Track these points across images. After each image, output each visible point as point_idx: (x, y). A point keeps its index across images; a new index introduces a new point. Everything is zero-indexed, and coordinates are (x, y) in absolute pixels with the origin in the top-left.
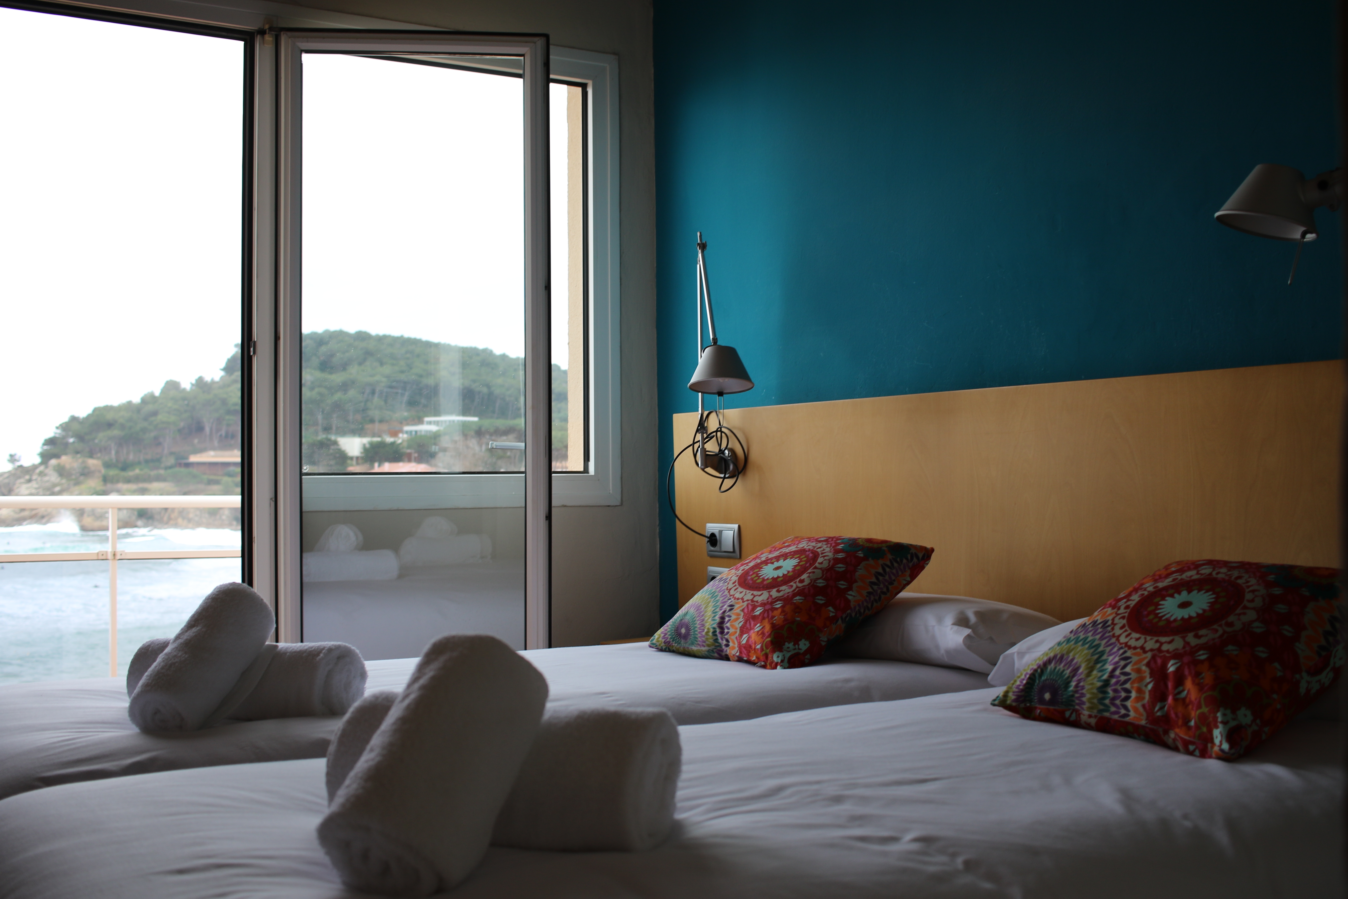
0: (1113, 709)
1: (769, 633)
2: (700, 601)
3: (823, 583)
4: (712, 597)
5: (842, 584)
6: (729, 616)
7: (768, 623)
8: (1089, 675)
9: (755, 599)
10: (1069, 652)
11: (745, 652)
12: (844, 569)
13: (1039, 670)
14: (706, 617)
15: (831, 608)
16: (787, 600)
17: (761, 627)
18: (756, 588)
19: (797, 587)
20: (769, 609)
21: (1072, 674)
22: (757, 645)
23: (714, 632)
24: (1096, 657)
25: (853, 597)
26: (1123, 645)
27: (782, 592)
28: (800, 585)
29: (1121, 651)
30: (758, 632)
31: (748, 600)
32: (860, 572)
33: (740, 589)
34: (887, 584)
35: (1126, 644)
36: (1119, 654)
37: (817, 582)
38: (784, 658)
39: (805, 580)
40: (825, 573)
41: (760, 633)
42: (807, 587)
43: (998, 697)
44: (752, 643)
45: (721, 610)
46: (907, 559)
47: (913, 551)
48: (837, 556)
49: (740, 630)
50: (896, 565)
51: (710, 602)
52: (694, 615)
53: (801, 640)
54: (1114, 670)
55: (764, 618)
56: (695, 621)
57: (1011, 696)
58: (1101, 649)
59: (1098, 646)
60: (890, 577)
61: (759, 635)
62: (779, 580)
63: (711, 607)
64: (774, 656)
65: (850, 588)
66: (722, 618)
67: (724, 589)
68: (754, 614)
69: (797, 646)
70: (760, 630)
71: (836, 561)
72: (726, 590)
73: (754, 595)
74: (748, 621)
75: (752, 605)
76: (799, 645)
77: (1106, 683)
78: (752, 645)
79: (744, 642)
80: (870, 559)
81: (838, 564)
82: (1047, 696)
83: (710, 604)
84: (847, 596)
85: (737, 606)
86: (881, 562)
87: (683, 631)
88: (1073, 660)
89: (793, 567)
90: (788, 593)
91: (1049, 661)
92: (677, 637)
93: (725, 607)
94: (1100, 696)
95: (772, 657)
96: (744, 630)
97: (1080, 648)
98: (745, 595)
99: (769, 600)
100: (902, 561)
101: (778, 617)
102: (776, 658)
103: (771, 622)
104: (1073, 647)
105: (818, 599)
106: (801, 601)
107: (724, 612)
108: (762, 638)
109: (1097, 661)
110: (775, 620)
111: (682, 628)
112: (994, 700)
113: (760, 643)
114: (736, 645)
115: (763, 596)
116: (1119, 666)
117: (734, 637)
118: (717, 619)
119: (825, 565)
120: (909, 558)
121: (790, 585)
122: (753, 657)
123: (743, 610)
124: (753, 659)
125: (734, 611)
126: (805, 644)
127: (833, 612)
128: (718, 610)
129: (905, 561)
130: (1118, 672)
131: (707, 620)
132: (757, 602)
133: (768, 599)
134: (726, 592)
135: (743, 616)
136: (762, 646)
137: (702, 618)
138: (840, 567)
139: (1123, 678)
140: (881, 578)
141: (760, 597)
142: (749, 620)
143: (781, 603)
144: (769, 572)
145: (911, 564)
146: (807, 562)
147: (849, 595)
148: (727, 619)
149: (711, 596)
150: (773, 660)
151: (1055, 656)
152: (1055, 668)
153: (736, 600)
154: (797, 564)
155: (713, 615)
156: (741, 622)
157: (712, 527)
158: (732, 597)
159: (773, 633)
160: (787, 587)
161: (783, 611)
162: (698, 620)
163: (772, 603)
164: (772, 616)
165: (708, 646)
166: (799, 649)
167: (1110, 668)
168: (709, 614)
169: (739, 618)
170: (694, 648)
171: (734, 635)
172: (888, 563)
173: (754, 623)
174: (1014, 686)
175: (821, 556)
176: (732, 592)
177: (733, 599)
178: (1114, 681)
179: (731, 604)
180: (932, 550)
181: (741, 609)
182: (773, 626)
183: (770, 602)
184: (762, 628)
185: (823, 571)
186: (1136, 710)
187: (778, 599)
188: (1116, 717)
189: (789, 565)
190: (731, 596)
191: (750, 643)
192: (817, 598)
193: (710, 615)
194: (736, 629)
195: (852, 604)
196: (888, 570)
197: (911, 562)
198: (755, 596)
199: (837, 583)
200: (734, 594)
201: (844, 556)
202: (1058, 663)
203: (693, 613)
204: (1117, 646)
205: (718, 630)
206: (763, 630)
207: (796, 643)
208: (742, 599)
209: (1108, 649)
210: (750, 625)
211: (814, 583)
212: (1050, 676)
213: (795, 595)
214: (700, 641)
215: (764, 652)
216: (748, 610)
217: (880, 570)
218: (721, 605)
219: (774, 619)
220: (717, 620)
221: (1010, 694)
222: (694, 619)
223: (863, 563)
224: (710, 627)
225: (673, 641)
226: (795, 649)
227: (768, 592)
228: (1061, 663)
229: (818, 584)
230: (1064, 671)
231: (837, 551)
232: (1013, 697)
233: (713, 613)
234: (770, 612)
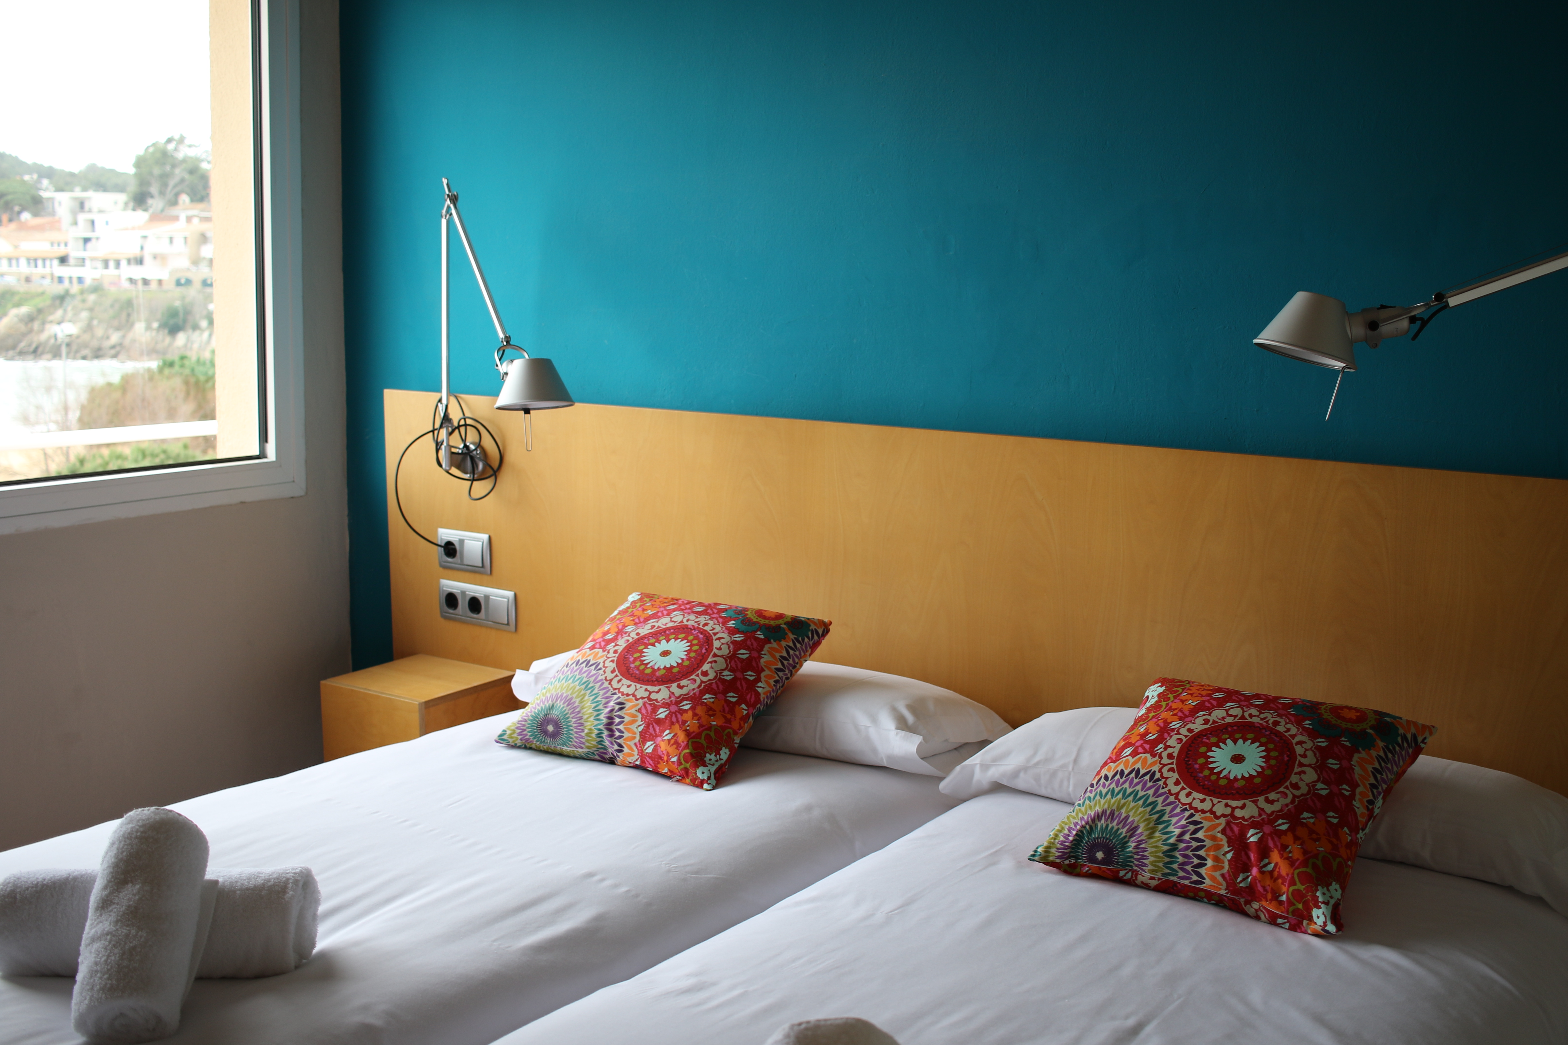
0: (1181, 874)
1: (685, 743)
2: (569, 693)
3: (730, 675)
4: (586, 688)
5: (750, 675)
6: (620, 717)
7: (680, 729)
8: (1151, 836)
9: (653, 696)
10: (1120, 808)
11: (651, 762)
12: (748, 655)
13: (1088, 827)
14: (585, 715)
15: (743, 706)
16: (695, 699)
17: (672, 734)
18: (648, 681)
19: (702, 682)
20: (676, 711)
21: (1129, 834)
22: (672, 757)
23: (599, 735)
24: (1156, 816)
25: (762, 689)
26: (1187, 806)
27: (685, 688)
28: (705, 679)
29: (1187, 814)
30: (669, 740)
31: (642, 698)
32: (766, 658)
33: (625, 682)
34: (791, 668)
35: (1190, 804)
36: (1185, 817)
37: (723, 674)
38: (710, 773)
39: (709, 672)
40: (728, 662)
41: (672, 742)
42: (714, 681)
43: (1036, 851)
44: (663, 754)
45: (606, 707)
46: (808, 637)
47: (813, 627)
48: (735, 639)
49: (641, 735)
50: (798, 645)
51: (584, 695)
52: (565, 710)
53: (721, 749)
54: (1182, 834)
55: (672, 723)
56: (568, 718)
57: (1055, 853)
58: (1159, 808)
59: (1154, 804)
60: (794, 661)
61: (672, 745)
62: (675, 670)
63: (590, 702)
64: (697, 772)
65: (758, 680)
66: (610, 718)
67: (602, 680)
68: (657, 717)
69: (718, 756)
70: (672, 738)
71: (737, 645)
72: (604, 681)
73: (648, 691)
74: (651, 726)
75: (650, 705)
76: (720, 755)
77: (1174, 847)
78: (663, 756)
79: (650, 750)
80: (772, 641)
81: (740, 649)
82: (1100, 855)
83: (586, 698)
84: (757, 688)
85: (628, 705)
86: (784, 643)
87: (550, 728)
88: (1127, 817)
89: (686, 653)
90: (694, 689)
91: (1098, 817)
92: (541, 734)
93: (612, 704)
94: (1167, 860)
95: (696, 774)
96: (645, 736)
97: (1132, 804)
98: (636, 690)
99: (672, 699)
100: (803, 640)
101: (692, 724)
102: (701, 773)
103: (683, 729)
104: (1123, 801)
105: (730, 697)
106: (712, 700)
107: (612, 711)
108: (676, 748)
109: (1158, 822)
110: (688, 726)
111: (548, 725)
112: (1033, 855)
113: (676, 756)
114: (636, 753)
115: (662, 694)
116: (1189, 830)
117: (631, 743)
118: (605, 721)
119: (725, 651)
120: (810, 635)
121: (692, 679)
122: (664, 770)
123: (639, 710)
124: (664, 772)
125: (626, 710)
126: (726, 753)
127: (745, 710)
128: (601, 707)
129: (806, 640)
130: (1187, 837)
131: (588, 718)
132: (656, 700)
133: (670, 697)
134: (606, 684)
135: (642, 718)
136: (679, 759)
137: (578, 716)
138: (743, 654)
139: (1194, 844)
140: (785, 662)
141: (658, 694)
142: (652, 724)
143: (689, 704)
144: (653, 656)
145: (811, 643)
146: (701, 646)
147: (758, 687)
148: (617, 720)
149: (583, 686)
150: (697, 776)
151: (1104, 812)
152: (1107, 826)
153: (625, 696)
154: (689, 648)
155: (596, 713)
156: (640, 726)
157: (446, 534)
158: (617, 691)
159: (690, 743)
160: (689, 682)
161: (695, 715)
162: (573, 718)
163: (677, 703)
164: (682, 720)
165: (588, 748)
166: (721, 759)
167: (1177, 831)
168: (589, 712)
169: (636, 721)
170: (566, 749)
171: (630, 741)
172: (791, 644)
173: (659, 729)
174: (1057, 841)
175: (714, 638)
176: (615, 683)
177: (620, 695)
178: (1182, 845)
179: (618, 700)
180: (831, 623)
181: (637, 708)
182: (688, 733)
183: (674, 702)
184: (674, 736)
185: (726, 661)
186: (1213, 878)
187: (683, 698)
188: (1187, 882)
189: (678, 650)
190: (615, 689)
191: (660, 753)
192: (728, 695)
193: (592, 713)
194: (635, 734)
195: (762, 696)
196: (791, 652)
197: (812, 641)
198: (651, 693)
199: (745, 674)
200: (619, 687)
201: (743, 638)
202: (1110, 820)
203: (563, 707)
204: (1179, 807)
205: (606, 733)
206: (675, 738)
207: (718, 753)
208: (634, 695)
209: (1169, 808)
210: (655, 730)
211: (720, 676)
212: (1102, 834)
213: (703, 692)
214: (576, 742)
215: (682, 767)
216: (647, 710)
217: (785, 654)
218: (604, 701)
219: (687, 724)
220: (602, 720)
221: (1053, 850)
222: (567, 716)
223: (767, 647)
224: (593, 728)
225: (534, 738)
226: (717, 761)
227: (667, 687)
228: (1113, 820)
229: (725, 678)
230: (1118, 829)
231: (732, 632)
232: (1058, 854)
233: (595, 711)
234: (679, 716)
